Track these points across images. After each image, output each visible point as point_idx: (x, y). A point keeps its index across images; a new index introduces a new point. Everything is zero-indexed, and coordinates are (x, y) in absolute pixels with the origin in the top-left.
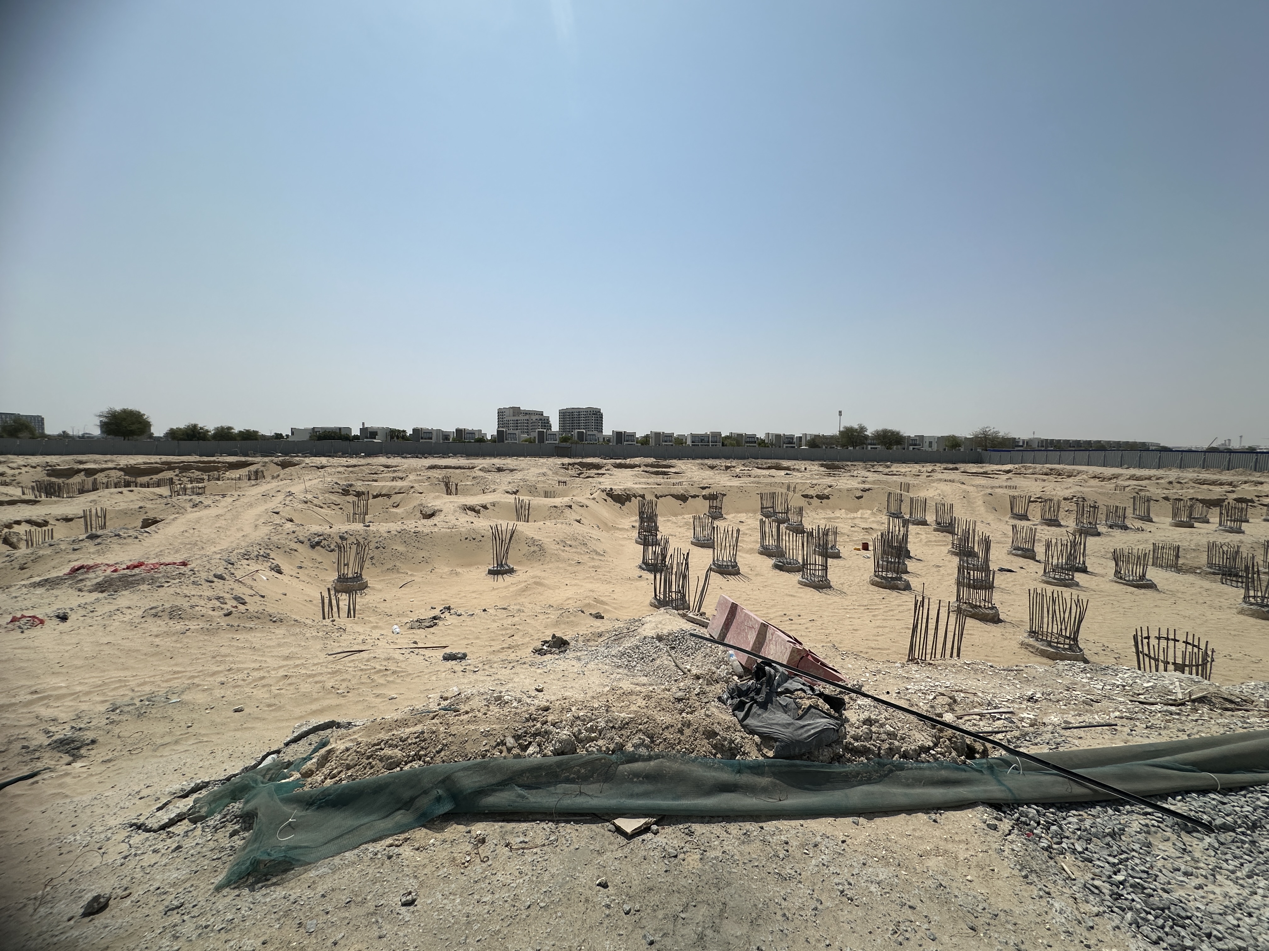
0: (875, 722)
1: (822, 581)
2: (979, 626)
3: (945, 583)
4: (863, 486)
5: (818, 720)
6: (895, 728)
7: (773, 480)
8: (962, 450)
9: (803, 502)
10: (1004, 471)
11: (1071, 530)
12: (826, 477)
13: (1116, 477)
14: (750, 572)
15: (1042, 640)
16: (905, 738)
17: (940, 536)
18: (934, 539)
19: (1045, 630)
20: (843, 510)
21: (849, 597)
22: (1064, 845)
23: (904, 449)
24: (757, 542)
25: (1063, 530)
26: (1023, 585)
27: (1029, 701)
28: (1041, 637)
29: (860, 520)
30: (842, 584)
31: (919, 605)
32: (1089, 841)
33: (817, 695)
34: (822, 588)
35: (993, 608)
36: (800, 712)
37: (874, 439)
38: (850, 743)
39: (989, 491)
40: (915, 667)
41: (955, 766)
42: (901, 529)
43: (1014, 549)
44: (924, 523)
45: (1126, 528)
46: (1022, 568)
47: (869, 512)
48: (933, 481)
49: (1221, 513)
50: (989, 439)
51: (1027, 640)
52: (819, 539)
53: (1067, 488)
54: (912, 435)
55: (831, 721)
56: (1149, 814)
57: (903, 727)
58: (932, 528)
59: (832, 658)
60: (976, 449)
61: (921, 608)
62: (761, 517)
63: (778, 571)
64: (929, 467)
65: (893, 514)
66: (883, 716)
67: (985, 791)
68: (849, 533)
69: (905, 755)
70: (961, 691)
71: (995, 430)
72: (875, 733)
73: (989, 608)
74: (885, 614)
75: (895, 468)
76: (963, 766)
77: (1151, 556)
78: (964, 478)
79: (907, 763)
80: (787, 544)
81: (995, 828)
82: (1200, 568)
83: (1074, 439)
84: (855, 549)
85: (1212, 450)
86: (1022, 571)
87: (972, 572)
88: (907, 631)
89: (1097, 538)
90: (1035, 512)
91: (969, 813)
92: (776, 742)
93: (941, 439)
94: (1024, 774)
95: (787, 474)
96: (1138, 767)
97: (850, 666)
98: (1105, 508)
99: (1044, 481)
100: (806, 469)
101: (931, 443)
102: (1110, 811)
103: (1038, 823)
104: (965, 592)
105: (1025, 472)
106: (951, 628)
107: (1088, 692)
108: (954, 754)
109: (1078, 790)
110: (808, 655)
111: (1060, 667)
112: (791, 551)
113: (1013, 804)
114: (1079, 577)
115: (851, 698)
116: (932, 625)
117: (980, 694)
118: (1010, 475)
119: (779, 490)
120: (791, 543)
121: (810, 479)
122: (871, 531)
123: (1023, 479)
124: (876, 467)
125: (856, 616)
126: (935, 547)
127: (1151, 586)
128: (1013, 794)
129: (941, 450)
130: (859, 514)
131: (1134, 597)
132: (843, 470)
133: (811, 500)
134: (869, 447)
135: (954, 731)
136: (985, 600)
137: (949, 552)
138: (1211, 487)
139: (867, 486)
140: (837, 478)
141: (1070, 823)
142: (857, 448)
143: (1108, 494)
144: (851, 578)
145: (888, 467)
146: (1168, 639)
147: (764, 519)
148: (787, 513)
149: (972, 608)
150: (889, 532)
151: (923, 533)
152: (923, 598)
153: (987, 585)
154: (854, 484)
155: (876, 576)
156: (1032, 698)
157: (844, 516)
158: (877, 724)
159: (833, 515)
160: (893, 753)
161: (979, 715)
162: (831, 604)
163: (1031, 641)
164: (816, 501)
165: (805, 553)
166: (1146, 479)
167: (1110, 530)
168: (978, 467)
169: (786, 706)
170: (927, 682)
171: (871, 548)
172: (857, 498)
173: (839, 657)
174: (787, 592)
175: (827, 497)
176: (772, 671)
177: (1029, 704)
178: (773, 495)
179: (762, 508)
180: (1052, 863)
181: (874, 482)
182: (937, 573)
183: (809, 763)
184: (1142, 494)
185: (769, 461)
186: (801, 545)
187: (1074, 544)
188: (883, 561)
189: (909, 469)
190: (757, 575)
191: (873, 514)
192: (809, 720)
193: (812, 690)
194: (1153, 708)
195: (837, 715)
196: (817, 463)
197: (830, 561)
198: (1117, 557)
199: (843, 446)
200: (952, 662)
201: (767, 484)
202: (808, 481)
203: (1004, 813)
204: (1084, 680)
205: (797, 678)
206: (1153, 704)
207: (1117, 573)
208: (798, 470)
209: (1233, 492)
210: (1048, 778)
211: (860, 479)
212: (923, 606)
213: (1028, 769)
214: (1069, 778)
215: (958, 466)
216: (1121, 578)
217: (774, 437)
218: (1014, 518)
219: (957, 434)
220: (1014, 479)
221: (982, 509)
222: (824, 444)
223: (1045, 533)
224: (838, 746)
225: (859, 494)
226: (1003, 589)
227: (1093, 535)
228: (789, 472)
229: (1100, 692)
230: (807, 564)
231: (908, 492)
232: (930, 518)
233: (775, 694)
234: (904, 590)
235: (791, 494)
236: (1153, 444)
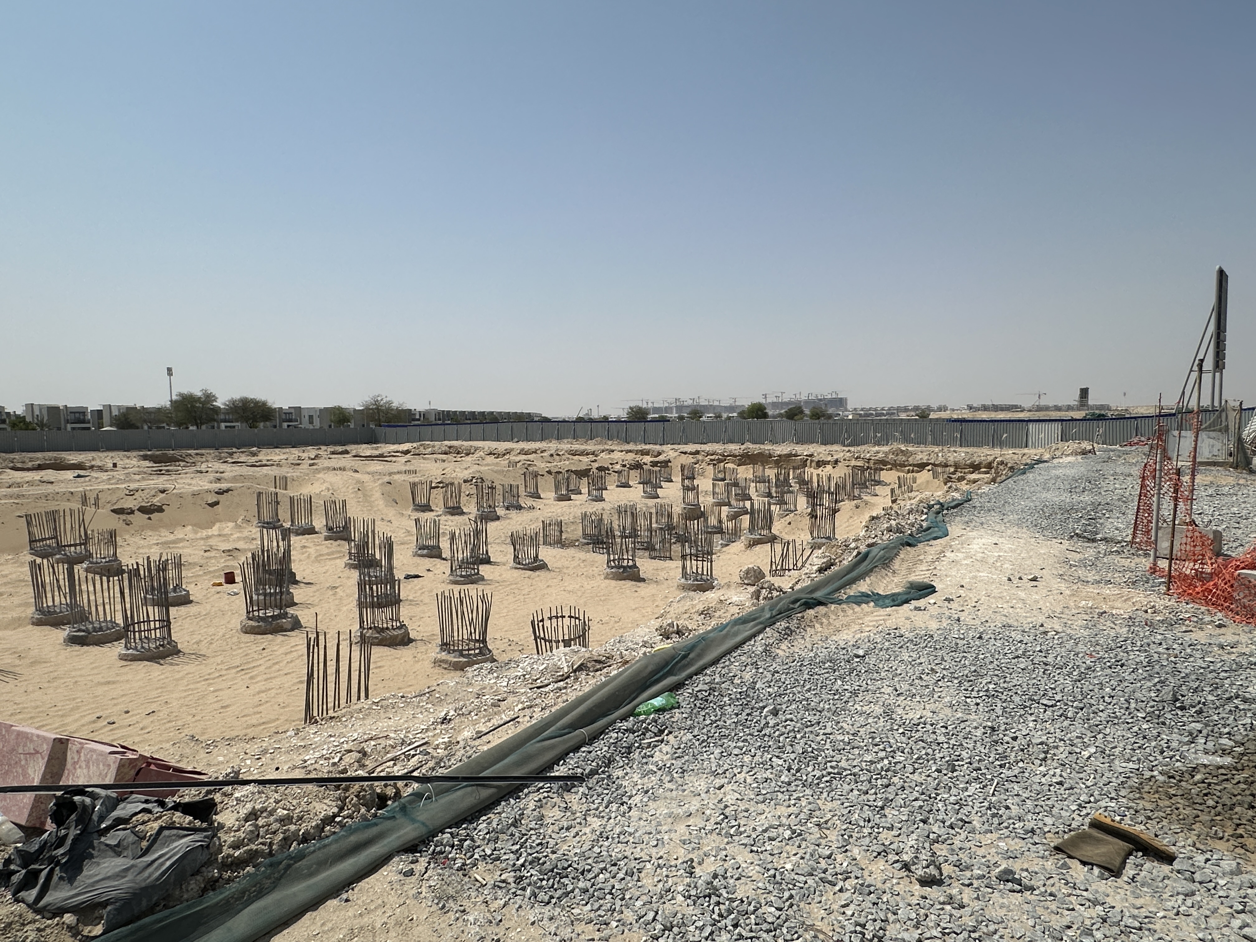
0: (262, 813)
1: (162, 646)
2: (389, 653)
3: (345, 609)
4: (218, 486)
5: (176, 844)
6: (289, 810)
7: (50, 489)
8: (352, 426)
9: (115, 523)
10: (402, 452)
11: (472, 517)
12: (155, 477)
13: (508, 452)
14: (17, 662)
15: (454, 651)
16: (303, 816)
17: (334, 545)
18: (326, 551)
19: (456, 638)
20: (190, 528)
21: (211, 660)
22: (476, 856)
23: (275, 427)
24: (27, 605)
25: (465, 517)
26: (431, 591)
27: (443, 723)
28: (452, 648)
29: (217, 539)
30: (198, 643)
31: (312, 646)
32: (496, 840)
33: (170, 809)
34: (164, 657)
35: (402, 626)
36: (145, 844)
37: (228, 414)
38: (229, 856)
39: (387, 479)
40: (313, 729)
41: (366, 824)
42: (281, 543)
43: (420, 549)
44: (311, 531)
45: (519, 508)
46: (429, 570)
47: (231, 525)
48: (318, 471)
49: (589, 483)
50: (382, 411)
51: (439, 656)
52: (152, 580)
53: (466, 469)
54: (285, 407)
55: (197, 837)
56: (542, 788)
57: (299, 804)
58: (322, 536)
59: (191, 758)
60: (368, 425)
61: (316, 648)
62: (30, 558)
63: (77, 647)
64: (311, 452)
65: (268, 523)
66: (272, 800)
67: (399, 837)
68: (202, 562)
69: (305, 839)
70: (371, 739)
71: (388, 399)
72: (263, 826)
73: (397, 628)
74: (267, 671)
75: (265, 455)
76: (375, 820)
77: (541, 535)
78: (357, 464)
79: (308, 848)
80: (92, 598)
81: (411, 873)
82: (578, 540)
83: (469, 410)
84: (214, 585)
85: (580, 420)
86: (430, 573)
87: (374, 587)
88: (300, 686)
89: (497, 523)
90: (437, 500)
91: (384, 871)
92: (105, 907)
93: (325, 412)
94: (436, 800)
95: (79, 476)
96: (532, 747)
97: (221, 759)
98: (501, 487)
99: (444, 461)
100: (115, 465)
101: (311, 417)
102: (512, 801)
103: (452, 846)
104: (368, 614)
105: (424, 452)
106: (355, 666)
107: (496, 693)
108: (363, 810)
109: (485, 793)
110: (149, 764)
111: (470, 675)
112: (100, 609)
113: (428, 838)
114: (484, 570)
115: (225, 794)
116: (331, 670)
117: (392, 735)
118: (408, 456)
119: (66, 506)
120: (99, 594)
121: (125, 481)
122: (236, 554)
123: (422, 461)
124: (235, 456)
125: (224, 685)
126: (329, 563)
127: (543, 566)
128: (426, 826)
129: (326, 427)
130: (215, 531)
131: (531, 581)
132: (182, 464)
133: (130, 517)
134: (223, 425)
135: (362, 783)
136: (392, 619)
137: (346, 565)
138: (581, 458)
139: (224, 486)
140: (174, 477)
141: (480, 831)
142: (204, 427)
143: (503, 471)
144: (211, 630)
145: (254, 454)
146: (557, 617)
147: (39, 560)
148: (85, 544)
149: (378, 633)
150: (263, 551)
151: (311, 545)
152: (317, 633)
153: (393, 599)
154: (203, 484)
155: (249, 619)
156: (445, 719)
157: (191, 536)
158: (265, 814)
159: (172, 537)
160: (289, 843)
161: (392, 760)
162: (182, 678)
163: (444, 655)
164: (139, 518)
165: (128, 606)
166: (533, 452)
167: (508, 512)
168: (372, 449)
169: (118, 845)
170: (329, 742)
171: (238, 579)
172: (209, 505)
173: (202, 751)
174: (99, 678)
175: (160, 509)
176: (88, 800)
177: (444, 726)
178: (53, 516)
179: (31, 542)
180: (466, 879)
181: (234, 479)
182: (333, 597)
183: (167, 912)
184: (531, 469)
185: (39, 455)
186: (118, 595)
187: (477, 533)
188: (258, 595)
189: (285, 457)
190: (33, 664)
191: (238, 527)
192: (161, 849)
193: (162, 804)
194: (547, 689)
195: (205, 825)
196: (135, 453)
197: (173, 611)
198: (515, 540)
199: (179, 424)
200: (359, 706)
201: (39, 498)
202: (123, 486)
203: (420, 852)
204: (492, 681)
205: (134, 796)
206: (547, 685)
207: (516, 557)
208: (101, 469)
209: (595, 461)
210: (459, 793)
211: (211, 476)
212: (318, 645)
213: (440, 793)
214: (477, 785)
215: (348, 448)
216: (519, 563)
217: (45, 412)
218: (416, 510)
219: (344, 405)
220: (413, 461)
221: (381, 503)
222: (145, 421)
223: (450, 524)
224: (210, 869)
225: (212, 499)
226: (411, 601)
227: (493, 520)
228: (82, 472)
229: (505, 689)
230: (133, 624)
231: (286, 489)
232: (319, 523)
233: (95, 835)
234: (292, 630)
235: (90, 510)
236: (537, 415)
